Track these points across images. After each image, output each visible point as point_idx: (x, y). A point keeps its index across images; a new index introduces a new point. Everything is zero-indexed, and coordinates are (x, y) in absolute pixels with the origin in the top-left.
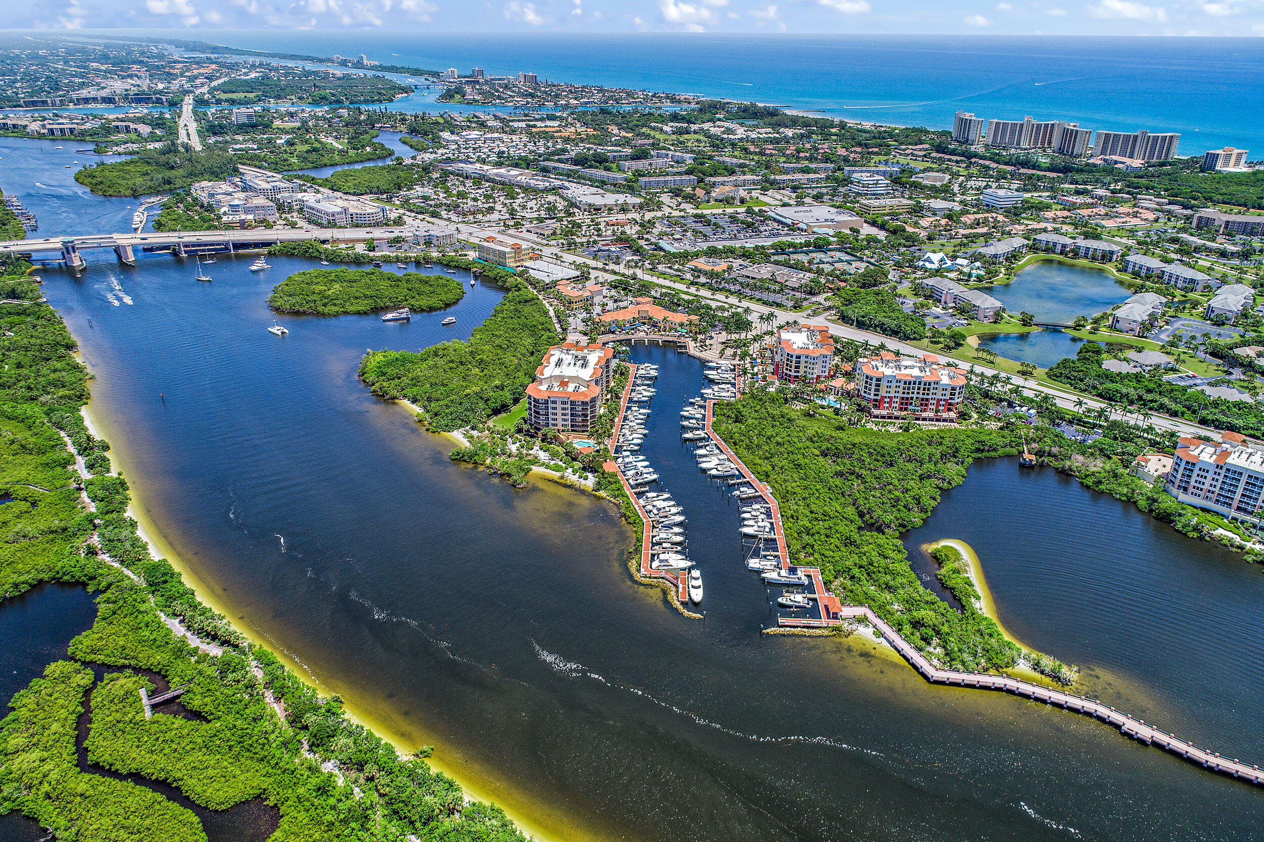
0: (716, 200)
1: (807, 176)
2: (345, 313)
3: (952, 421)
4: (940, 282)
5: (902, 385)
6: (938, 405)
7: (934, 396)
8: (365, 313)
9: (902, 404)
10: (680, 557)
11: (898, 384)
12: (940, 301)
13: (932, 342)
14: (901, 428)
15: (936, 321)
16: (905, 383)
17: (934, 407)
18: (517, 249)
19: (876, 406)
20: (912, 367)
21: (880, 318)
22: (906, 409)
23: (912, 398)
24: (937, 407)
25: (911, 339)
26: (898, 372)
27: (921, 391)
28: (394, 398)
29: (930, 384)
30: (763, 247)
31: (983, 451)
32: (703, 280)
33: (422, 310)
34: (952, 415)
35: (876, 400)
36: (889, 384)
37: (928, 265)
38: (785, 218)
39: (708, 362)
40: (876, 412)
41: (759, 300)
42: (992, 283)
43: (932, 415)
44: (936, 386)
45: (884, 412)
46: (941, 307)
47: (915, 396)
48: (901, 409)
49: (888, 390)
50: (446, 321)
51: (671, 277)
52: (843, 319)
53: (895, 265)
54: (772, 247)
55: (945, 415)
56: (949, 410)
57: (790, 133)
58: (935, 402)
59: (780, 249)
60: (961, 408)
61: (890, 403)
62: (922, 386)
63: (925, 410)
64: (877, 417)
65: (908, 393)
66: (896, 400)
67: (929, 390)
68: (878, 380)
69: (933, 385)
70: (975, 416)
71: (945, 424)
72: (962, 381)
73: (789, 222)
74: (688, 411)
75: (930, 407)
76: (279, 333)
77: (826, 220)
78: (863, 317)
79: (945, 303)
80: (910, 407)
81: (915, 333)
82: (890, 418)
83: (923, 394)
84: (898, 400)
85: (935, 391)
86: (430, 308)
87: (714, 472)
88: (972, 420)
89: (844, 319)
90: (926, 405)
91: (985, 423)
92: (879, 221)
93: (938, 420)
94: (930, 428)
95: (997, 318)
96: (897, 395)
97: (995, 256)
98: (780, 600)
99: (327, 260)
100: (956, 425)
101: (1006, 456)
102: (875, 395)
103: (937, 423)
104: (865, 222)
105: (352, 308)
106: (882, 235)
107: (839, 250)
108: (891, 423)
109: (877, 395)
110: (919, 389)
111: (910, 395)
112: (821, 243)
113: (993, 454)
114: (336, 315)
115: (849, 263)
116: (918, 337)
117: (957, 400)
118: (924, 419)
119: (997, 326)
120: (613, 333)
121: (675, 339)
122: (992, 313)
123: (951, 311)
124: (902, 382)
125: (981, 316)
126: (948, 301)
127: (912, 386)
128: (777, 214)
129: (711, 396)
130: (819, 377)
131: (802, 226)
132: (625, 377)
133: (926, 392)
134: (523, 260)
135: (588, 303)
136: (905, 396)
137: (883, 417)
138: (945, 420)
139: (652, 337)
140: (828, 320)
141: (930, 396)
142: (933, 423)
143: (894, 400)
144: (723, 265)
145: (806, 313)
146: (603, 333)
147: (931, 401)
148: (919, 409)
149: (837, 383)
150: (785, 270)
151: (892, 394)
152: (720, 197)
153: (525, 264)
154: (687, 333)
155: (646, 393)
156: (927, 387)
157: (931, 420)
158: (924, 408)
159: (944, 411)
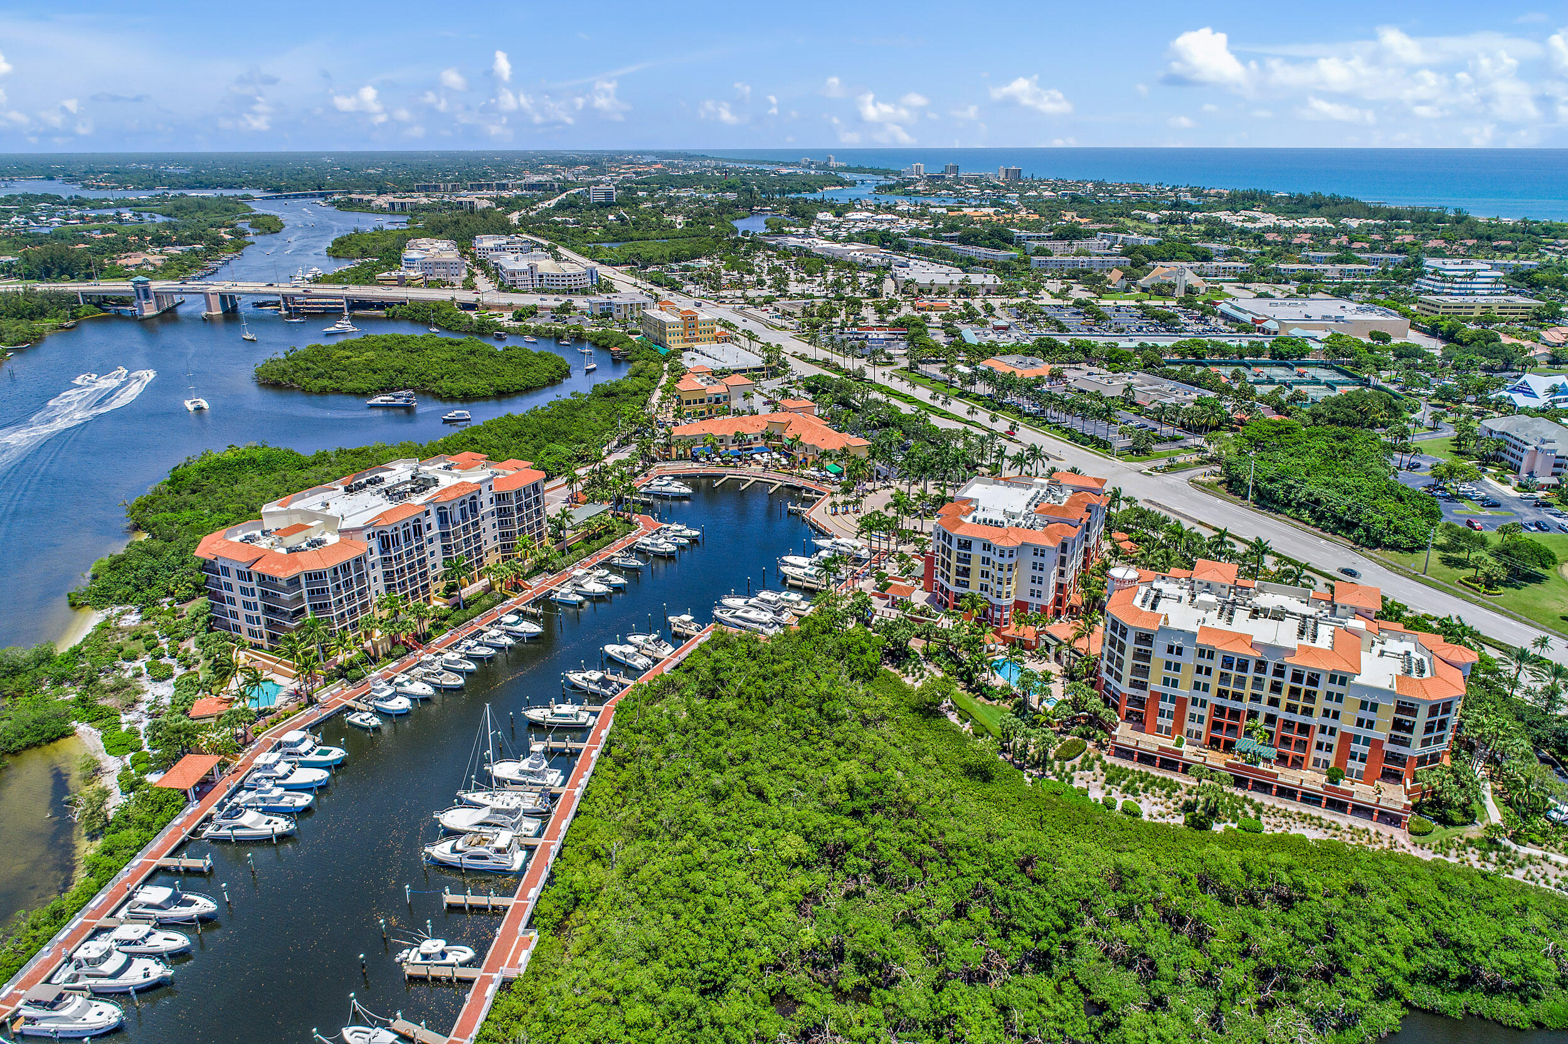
0: (1145, 289)
1: (1339, 266)
2: (337, 391)
3: (1392, 819)
4: (1526, 426)
5: (1216, 665)
6: (1345, 754)
7: (1329, 722)
9: (1216, 726)
11: (1205, 662)
12: (1517, 470)
13: (1447, 561)
14: (1189, 807)
15: (1487, 512)
17: (1331, 757)
18: (690, 321)
19: (1138, 721)
20: (1279, 615)
21: (1313, 487)
22: (1229, 746)
23: (1253, 715)
24: (1340, 761)
25: (1387, 547)
26: (1222, 624)
27: (1284, 698)
29: (1314, 680)
30: (1155, 348)
31: (1465, 983)
32: (981, 388)
34: (1395, 796)
35: (1138, 701)
36: (1174, 658)
37: (1520, 400)
38: (1245, 312)
39: (823, 534)
41: (1067, 431)
43: (1312, 779)
44: (1336, 688)
45: (1150, 742)
46: (1515, 483)
47: (1264, 708)
48: (1214, 743)
49: (1171, 674)
50: (451, 415)
51: (934, 381)
52: (1230, 484)
53: (1435, 397)
54: (1175, 349)
55: (1363, 792)
57: (1354, 223)
58: (1335, 741)
59: (1195, 355)
60: (1430, 778)
61: (1178, 717)
62: (1287, 683)
63: (1298, 763)
64: (1124, 753)
65: (1238, 697)
67: (1310, 696)
68: (1145, 638)
69: (1324, 687)
70: (1495, 814)
71: (1360, 823)
72: (1453, 687)
73: (1248, 318)
75: (1314, 753)
76: (191, 407)
77: (1325, 318)
78: (1271, 480)
79: (1531, 474)
80: (1242, 743)
81: (1397, 531)
82: (1169, 764)
83: (1291, 708)
84: (1206, 712)
85: (1332, 706)
86: (466, 395)
88: (1474, 832)
89: (1233, 485)
90: (1302, 745)
91: (1525, 851)
92: (1445, 325)
93: (1333, 805)
94: (1296, 830)
96: (1200, 695)
100: (1401, 836)
102: (1134, 684)
103: (1327, 815)
104: (1413, 326)
105: (351, 385)
106: (1435, 347)
107: (1325, 366)
108: (1164, 784)
109: (1143, 686)
110: (1276, 688)
111: (1246, 705)
112: (1285, 348)
113: (1508, 1009)
115: (1331, 386)
116: (1405, 542)
117: (1416, 750)
118: (1286, 792)
120: (696, 459)
121: (809, 484)
123: (1540, 494)
124: (1218, 659)
126: (1537, 468)
127: (1250, 675)
128: (1233, 307)
129: (726, 616)
130: (1021, 606)
131: (1269, 325)
132: (595, 544)
133: (1301, 703)
134: (697, 340)
135: (718, 406)
136: (1229, 704)
137: (1146, 759)
138: (1361, 810)
139: (771, 475)
140: (1194, 483)
141: (1316, 720)
142: (1316, 811)
143: (1190, 709)
144: (1043, 368)
145: (1153, 464)
146: (680, 458)
147: (1318, 737)
148: (1272, 753)
149: (1062, 629)
150: (1168, 385)
151: (1184, 691)
152: (1148, 285)
153: (697, 346)
154: (839, 475)
155: (594, 586)
156: (1304, 687)
157: (1310, 798)
158: (1291, 752)
159: (1365, 777)
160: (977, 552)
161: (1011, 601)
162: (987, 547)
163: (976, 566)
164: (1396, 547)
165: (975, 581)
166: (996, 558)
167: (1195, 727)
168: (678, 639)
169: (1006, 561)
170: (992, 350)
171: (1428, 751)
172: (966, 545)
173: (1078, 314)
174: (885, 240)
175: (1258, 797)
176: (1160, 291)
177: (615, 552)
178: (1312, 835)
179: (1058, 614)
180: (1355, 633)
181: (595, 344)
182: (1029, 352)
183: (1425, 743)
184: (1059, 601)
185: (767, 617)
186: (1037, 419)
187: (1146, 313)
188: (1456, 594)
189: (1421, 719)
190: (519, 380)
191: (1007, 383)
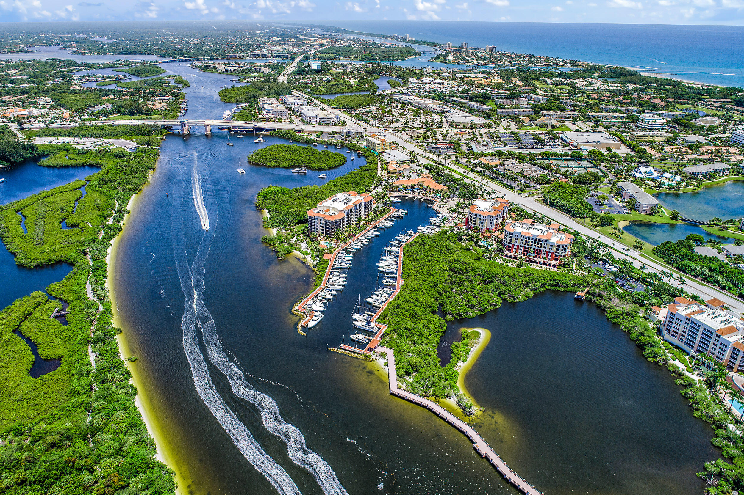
0: (537, 125)
1: (613, 115)
2: (278, 167)
3: (554, 266)
5: (524, 239)
6: (547, 255)
7: (545, 249)
8: (287, 168)
9: (524, 251)
10: (322, 305)
11: (522, 238)
13: (590, 221)
14: (517, 265)
15: (608, 209)
16: (526, 238)
17: (545, 256)
18: (383, 142)
19: (509, 250)
20: (538, 230)
21: (563, 202)
22: (526, 254)
23: (531, 248)
24: (547, 256)
25: (577, 217)
26: (527, 231)
27: (537, 245)
28: (262, 209)
29: (542, 241)
30: (534, 154)
31: (556, 286)
32: (478, 169)
33: (315, 169)
34: (555, 262)
35: (510, 247)
36: (517, 238)
37: (637, 175)
38: (570, 138)
39: (438, 213)
40: (507, 253)
41: (503, 184)
42: (678, 191)
43: (541, 260)
44: (546, 243)
45: (511, 254)
46: (620, 201)
47: (533, 247)
48: (524, 254)
49: (516, 241)
50: (321, 176)
51: (464, 165)
53: (615, 173)
54: (540, 154)
55: (550, 262)
56: (556, 259)
57: (631, 87)
58: (545, 253)
59: (546, 156)
61: (517, 249)
62: (537, 242)
63: (539, 258)
64: (506, 256)
65: (528, 245)
66: (521, 248)
67: (541, 244)
68: (512, 234)
69: (543, 242)
70: (575, 266)
71: (549, 267)
72: (568, 242)
73: (568, 141)
74: (402, 237)
75: (542, 255)
76: (240, 172)
77: (594, 142)
78: (553, 200)
79: (624, 198)
80: (529, 254)
82: (514, 258)
83: (538, 247)
84: (522, 248)
86: (320, 168)
87: (382, 269)
89: (545, 201)
90: (540, 254)
93: (545, 264)
94: (537, 268)
95: (653, 211)
96: (521, 245)
97: (694, 174)
98: (351, 336)
99: (292, 140)
101: (571, 292)
102: (509, 243)
103: (543, 266)
105: (282, 165)
107: (587, 161)
108: (513, 261)
109: (511, 243)
110: (535, 243)
111: (530, 246)
112: (575, 154)
113: (562, 289)
114: (274, 167)
115: (586, 168)
116: (582, 216)
117: (560, 254)
118: (536, 262)
119: (651, 217)
120: (400, 191)
121: (432, 199)
122: (648, 208)
123: (625, 204)
125: (641, 210)
126: (626, 197)
127: (530, 240)
128: (565, 136)
129: (420, 231)
130: (488, 229)
131: (575, 144)
132: (383, 214)
133: (539, 246)
134: (386, 149)
135: (401, 174)
136: (527, 246)
137: (511, 257)
138: (549, 265)
139: (421, 196)
140: (535, 200)
141: (542, 249)
142: (541, 265)
143: (520, 248)
144: (498, 162)
145: (525, 194)
146: (394, 191)
147: (543, 252)
148: (534, 255)
149: (496, 234)
150: (535, 168)
151: (518, 244)
152: (539, 123)
153: (386, 151)
154: (440, 197)
155: (386, 224)
156: (540, 242)
157: (540, 263)
158: (538, 255)
159: (550, 259)
160: (478, 217)
161: (485, 228)
162: (480, 216)
163: (478, 220)
164: (579, 217)
165: (477, 223)
166: (482, 218)
167: (521, 251)
168: (411, 236)
169: (484, 219)
170: (481, 155)
171: (562, 254)
172: (476, 215)
173: (512, 137)
174: (441, 97)
175: (531, 263)
176: (542, 126)
177: (387, 215)
178: (539, 269)
179: (496, 231)
180: (552, 233)
181: (349, 148)
182: (493, 155)
183: (562, 253)
184: (496, 228)
185: (430, 231)
186: (494, 179)
187: (535, 137)
188: (589, 228)
189: (561, 248)
190: (334, 164)
191: (487, 167)
